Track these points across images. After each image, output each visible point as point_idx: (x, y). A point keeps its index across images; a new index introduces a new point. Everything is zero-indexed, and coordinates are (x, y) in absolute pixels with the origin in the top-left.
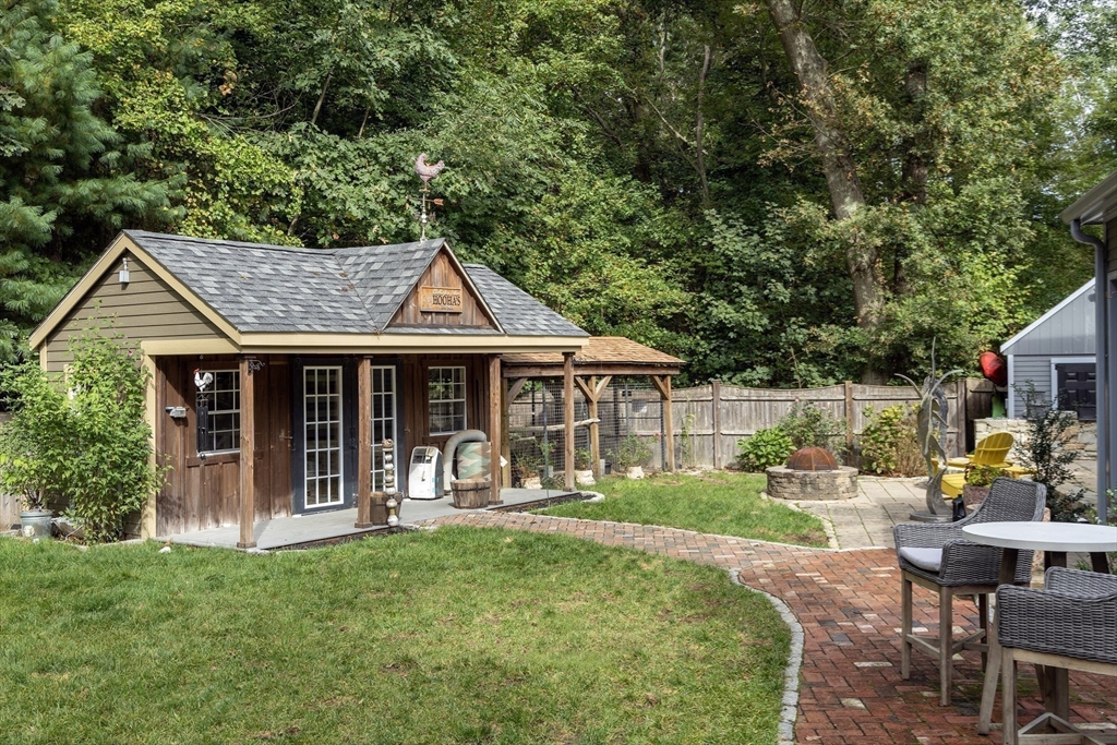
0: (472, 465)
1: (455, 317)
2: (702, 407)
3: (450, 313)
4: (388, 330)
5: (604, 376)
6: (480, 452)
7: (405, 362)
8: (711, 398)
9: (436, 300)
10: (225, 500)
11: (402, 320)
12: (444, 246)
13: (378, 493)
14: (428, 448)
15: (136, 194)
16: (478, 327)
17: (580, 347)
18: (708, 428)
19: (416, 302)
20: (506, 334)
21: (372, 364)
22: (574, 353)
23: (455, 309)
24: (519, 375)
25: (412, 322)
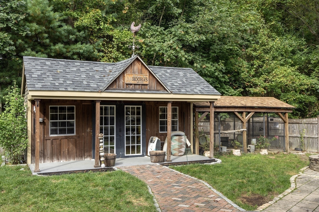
0: (174, 145)
1: (146, 86)
2: (313, 126)
3: (142, 85)
4: (106, 91)
5: (251, 112)
6: (177, 140)
7: (147, 104)
8: (316, 123)
9: (134, 79)
10: (62, 152)
11: (116, 87)
12: (137, 57)
13: (111, 154)
14: (154, 137)
15: (80, 49)
16: (158, 91)
17: (217, 99)
18: (315, 135)
19: (124, 80)
20: (171, 93)
21: (101, 104)
22: (214, 102)
23: (145, 83)
24: (204, 111)
25: (122, 88)
